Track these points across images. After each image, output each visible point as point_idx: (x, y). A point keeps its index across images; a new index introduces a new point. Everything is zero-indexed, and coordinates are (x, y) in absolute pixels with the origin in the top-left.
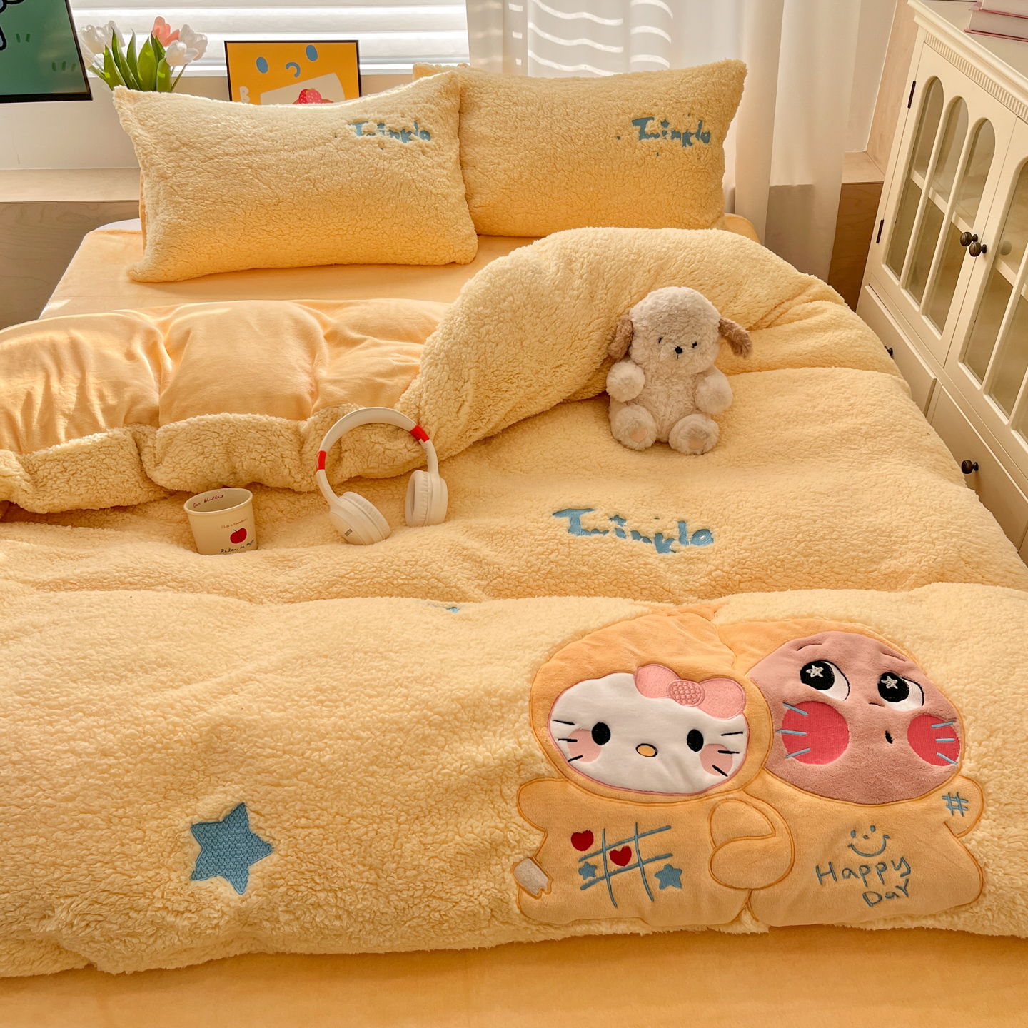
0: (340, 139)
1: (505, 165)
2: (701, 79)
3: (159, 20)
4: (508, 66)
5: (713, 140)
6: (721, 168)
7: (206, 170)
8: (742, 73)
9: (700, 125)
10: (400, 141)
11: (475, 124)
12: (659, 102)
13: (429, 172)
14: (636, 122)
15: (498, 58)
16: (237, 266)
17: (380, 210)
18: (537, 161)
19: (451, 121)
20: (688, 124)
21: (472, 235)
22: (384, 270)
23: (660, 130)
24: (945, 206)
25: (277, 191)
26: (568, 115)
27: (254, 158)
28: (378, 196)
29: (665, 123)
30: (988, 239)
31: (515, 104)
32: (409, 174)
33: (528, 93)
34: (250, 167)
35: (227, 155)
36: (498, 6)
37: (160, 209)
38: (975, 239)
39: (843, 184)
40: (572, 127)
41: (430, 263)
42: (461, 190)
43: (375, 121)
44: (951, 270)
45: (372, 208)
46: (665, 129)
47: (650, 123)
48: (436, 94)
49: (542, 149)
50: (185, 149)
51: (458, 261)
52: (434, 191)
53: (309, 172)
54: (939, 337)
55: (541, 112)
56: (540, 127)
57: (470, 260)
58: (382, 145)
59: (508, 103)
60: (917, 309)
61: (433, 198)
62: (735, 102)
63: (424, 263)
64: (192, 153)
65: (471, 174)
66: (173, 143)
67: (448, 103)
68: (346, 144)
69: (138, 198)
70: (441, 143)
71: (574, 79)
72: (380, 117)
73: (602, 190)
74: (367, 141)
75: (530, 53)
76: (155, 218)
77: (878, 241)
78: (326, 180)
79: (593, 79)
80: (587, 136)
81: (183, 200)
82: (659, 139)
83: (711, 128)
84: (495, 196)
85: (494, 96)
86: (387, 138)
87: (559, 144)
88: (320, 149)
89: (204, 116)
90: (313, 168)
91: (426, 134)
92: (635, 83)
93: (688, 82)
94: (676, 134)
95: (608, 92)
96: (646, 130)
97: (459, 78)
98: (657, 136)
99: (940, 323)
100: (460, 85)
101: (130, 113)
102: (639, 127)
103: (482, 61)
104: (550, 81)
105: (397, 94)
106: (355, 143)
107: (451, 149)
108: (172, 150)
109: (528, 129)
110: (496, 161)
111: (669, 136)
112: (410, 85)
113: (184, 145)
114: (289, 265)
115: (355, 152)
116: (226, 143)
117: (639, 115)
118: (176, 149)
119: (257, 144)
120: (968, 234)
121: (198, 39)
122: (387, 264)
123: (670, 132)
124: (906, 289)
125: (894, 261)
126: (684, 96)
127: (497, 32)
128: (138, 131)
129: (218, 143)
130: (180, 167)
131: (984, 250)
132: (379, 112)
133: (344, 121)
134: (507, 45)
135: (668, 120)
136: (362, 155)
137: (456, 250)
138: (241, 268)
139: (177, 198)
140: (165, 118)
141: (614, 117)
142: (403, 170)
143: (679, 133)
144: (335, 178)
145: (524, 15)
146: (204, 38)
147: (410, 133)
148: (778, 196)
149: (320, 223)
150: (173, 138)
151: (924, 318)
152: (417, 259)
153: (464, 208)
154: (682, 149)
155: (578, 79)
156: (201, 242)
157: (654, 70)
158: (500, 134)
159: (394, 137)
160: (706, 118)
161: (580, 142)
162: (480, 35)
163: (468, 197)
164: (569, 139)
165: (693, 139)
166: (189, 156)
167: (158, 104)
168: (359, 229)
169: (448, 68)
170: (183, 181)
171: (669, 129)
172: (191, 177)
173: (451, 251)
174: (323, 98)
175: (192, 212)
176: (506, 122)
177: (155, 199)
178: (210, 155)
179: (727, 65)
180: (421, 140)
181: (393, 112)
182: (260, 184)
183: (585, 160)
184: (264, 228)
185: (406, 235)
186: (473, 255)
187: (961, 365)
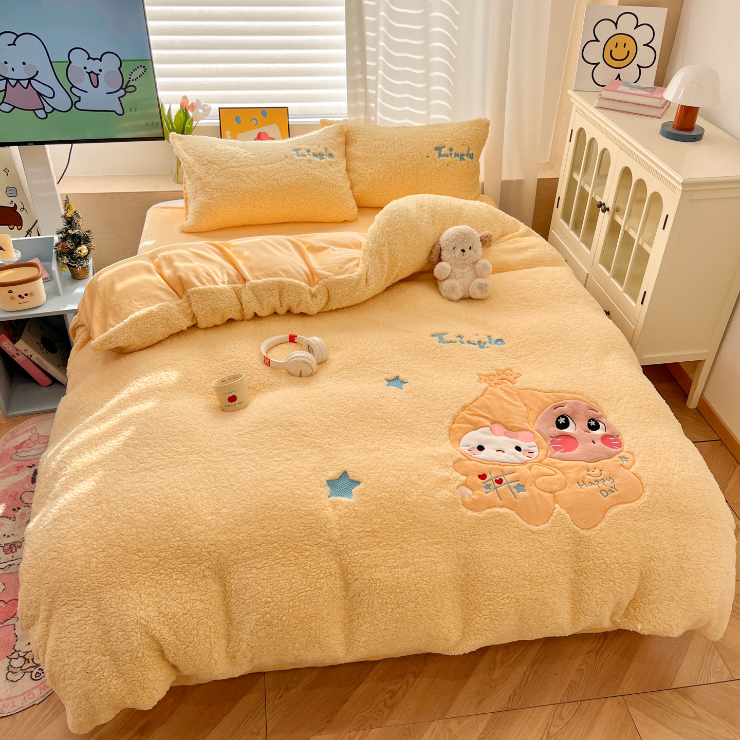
0: (289, 159)
1: (371, 171)
2: (468, 127)
3: (185, 98)
4: (367, 120)
5: (475, 157)
6: (478, 172)
7: (222, 175)
8: (487, 125)
9: (468, 150)
10: (318, 159)
11: (354, 150)
12: (448, 139)
13: (334, 175)
14: (436, 149)
15: (362, 117)
16: (237, 224)
17: (310, 194)
18: (387, 169)
19: (342, 149)
20: (463, 150)
21: (354, 207)
22: (310, 225)
23: (448, 152)
24: (589, 189)
25: (259, 185)
26: (402, 145)
27: (246, 169)
28: (310, 187)
29: (451, 150)
30: (609, 205)
31: (375, 140)
32: (324, 176)
33: (381, 134)
34: (245, 173)
35: (232, 167)
36: (363, 90)
37: (198, 195)
38: (604, 204)
39: (538, 179)
40: (404, 152)
41: (334, 221)
42: (348, 184)
43: (305, 149)
44: (593, 221)
45: (306, 193)
46: (451, 152)
47: (443, 149)
48: (335, 135)
49: (390, 163)
50: (210, 164)
51: (348, 220)
52: (336, 184)
53: (274, 176)
54: (589, 253)
55: (388, 144)
56: (388, 152)
57: (354, 219)
58: (310, 161)
59: (371, 140)
60: (578, 240)
61: (336, 188)
62: (485, 138)
63: (331, 221)
64: (215, 166)
65: (352, 175)
66: (203, 161)
67: (340, 140)
68: (292, 161)
69: (183, 189)
70: (338, 161)
71: (403, 127)
72: (308, 147)
73: (420, 184)
74: (302, 160)
75: (379, 114)
76: (194, 199)
77: (557, 207)
78: (283, 179)
79: (413, 127)
80: (412, 156)
81: (211, 190)
82: (448, 157)
83: (474, 152)
84: (366, 187)
85: (364, 136)
86: (312, 158)
87: (398, 161)
88: (279, 163)
89: (219, 147)
90: (276, 173)
91: (331, 155)
92: (435, 129)
93: (461, 129)
94: (456, 155)
95: (422, 134)
96: (442, 153)
97: (345, 127)
98: (447, 156)
99: (589, 246)
100: (345, 130)
101: (178, 146)
102: (438, 152)
103: (353, 118)
104: (391, 128)
105: (314, 135)
106: (297, 160)
107: (343, 163)
108: (203, 165)
109: (382, 152)
110: (366, 169)
111: (453, 156)
112: (320, 130)
113: (210, 162)
114: (262, 223)
115: (297, 165)
116: (231, 161)
117: (438, 145)
118: (206, 165)
119: (248, 162)
120: (600, 202)
121: (206, 108)
122: (312, 222)
123: (454, 154)
124: (572, 230)
125: (566, 218)
126: (460, 136)
127: (363, 104)
128: (185, 155)
129: (227, 161)
130: (208, 173)
131: (608, 209)
132: (307, 145)
133: (290, 149)
134: (366, 110)
135: (452, 148)
136: (301, 167)
137: (348, 214)
138: (238, 225)
139: (207, 189)
140: (198, 148)
141: (426, 147)
142: (321, 174)
143: (458, 154)
144: (288, 178)
145: (376, 96)
146: (209, 107)
147: (323, 155)
148: (506, 185)
149: (281, 201)
150: (203, 159)
151: (581, 244)
152: (328, 219)
153: (350, 193)
154: (460, 162)
155: (405, 127)
156: (220, 211)
157: (444, 123)
158: (368, 155)
159: (315, 158)
160: (472, 147)
161: (409, 160)
162: (353, 105)
163: (352, 187)
164: (403, 158)
165: (465, 157)
166: (213, 168)
167: (193, 141)
168: (299, 204)
169: (338, 122)
170: (210, 180)
171: (453, 152)
172: (214, 178)
173: (345, 215)
174: (270, 136)
175: (215, 196)
176: (370, 149)
177: (194, 190)
178: (224, 167)
179: (480, 120)
180: (329, 159)
181: (313, 144)
182: (250, 182)
183: (411, 168)
184: (252, 204)
185: (323, 207)
186: (356, 216)
187: (600, 265)
